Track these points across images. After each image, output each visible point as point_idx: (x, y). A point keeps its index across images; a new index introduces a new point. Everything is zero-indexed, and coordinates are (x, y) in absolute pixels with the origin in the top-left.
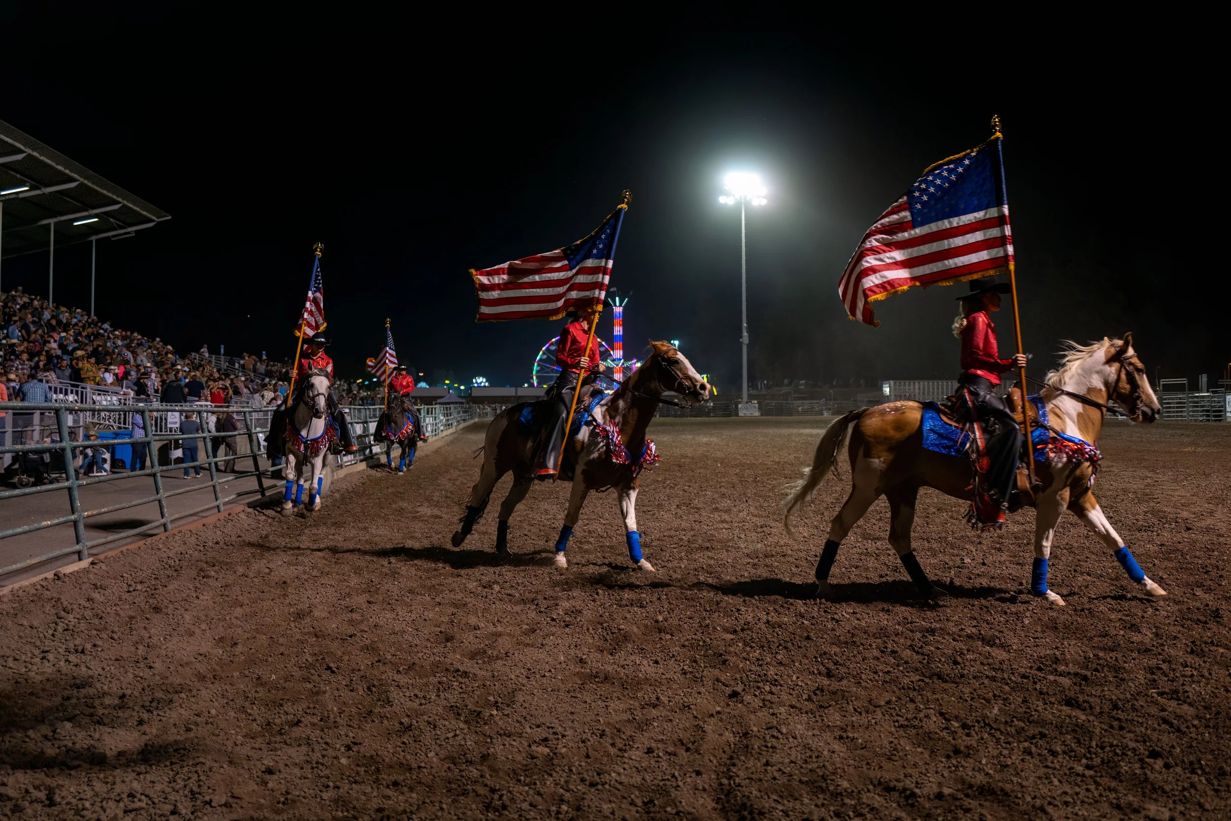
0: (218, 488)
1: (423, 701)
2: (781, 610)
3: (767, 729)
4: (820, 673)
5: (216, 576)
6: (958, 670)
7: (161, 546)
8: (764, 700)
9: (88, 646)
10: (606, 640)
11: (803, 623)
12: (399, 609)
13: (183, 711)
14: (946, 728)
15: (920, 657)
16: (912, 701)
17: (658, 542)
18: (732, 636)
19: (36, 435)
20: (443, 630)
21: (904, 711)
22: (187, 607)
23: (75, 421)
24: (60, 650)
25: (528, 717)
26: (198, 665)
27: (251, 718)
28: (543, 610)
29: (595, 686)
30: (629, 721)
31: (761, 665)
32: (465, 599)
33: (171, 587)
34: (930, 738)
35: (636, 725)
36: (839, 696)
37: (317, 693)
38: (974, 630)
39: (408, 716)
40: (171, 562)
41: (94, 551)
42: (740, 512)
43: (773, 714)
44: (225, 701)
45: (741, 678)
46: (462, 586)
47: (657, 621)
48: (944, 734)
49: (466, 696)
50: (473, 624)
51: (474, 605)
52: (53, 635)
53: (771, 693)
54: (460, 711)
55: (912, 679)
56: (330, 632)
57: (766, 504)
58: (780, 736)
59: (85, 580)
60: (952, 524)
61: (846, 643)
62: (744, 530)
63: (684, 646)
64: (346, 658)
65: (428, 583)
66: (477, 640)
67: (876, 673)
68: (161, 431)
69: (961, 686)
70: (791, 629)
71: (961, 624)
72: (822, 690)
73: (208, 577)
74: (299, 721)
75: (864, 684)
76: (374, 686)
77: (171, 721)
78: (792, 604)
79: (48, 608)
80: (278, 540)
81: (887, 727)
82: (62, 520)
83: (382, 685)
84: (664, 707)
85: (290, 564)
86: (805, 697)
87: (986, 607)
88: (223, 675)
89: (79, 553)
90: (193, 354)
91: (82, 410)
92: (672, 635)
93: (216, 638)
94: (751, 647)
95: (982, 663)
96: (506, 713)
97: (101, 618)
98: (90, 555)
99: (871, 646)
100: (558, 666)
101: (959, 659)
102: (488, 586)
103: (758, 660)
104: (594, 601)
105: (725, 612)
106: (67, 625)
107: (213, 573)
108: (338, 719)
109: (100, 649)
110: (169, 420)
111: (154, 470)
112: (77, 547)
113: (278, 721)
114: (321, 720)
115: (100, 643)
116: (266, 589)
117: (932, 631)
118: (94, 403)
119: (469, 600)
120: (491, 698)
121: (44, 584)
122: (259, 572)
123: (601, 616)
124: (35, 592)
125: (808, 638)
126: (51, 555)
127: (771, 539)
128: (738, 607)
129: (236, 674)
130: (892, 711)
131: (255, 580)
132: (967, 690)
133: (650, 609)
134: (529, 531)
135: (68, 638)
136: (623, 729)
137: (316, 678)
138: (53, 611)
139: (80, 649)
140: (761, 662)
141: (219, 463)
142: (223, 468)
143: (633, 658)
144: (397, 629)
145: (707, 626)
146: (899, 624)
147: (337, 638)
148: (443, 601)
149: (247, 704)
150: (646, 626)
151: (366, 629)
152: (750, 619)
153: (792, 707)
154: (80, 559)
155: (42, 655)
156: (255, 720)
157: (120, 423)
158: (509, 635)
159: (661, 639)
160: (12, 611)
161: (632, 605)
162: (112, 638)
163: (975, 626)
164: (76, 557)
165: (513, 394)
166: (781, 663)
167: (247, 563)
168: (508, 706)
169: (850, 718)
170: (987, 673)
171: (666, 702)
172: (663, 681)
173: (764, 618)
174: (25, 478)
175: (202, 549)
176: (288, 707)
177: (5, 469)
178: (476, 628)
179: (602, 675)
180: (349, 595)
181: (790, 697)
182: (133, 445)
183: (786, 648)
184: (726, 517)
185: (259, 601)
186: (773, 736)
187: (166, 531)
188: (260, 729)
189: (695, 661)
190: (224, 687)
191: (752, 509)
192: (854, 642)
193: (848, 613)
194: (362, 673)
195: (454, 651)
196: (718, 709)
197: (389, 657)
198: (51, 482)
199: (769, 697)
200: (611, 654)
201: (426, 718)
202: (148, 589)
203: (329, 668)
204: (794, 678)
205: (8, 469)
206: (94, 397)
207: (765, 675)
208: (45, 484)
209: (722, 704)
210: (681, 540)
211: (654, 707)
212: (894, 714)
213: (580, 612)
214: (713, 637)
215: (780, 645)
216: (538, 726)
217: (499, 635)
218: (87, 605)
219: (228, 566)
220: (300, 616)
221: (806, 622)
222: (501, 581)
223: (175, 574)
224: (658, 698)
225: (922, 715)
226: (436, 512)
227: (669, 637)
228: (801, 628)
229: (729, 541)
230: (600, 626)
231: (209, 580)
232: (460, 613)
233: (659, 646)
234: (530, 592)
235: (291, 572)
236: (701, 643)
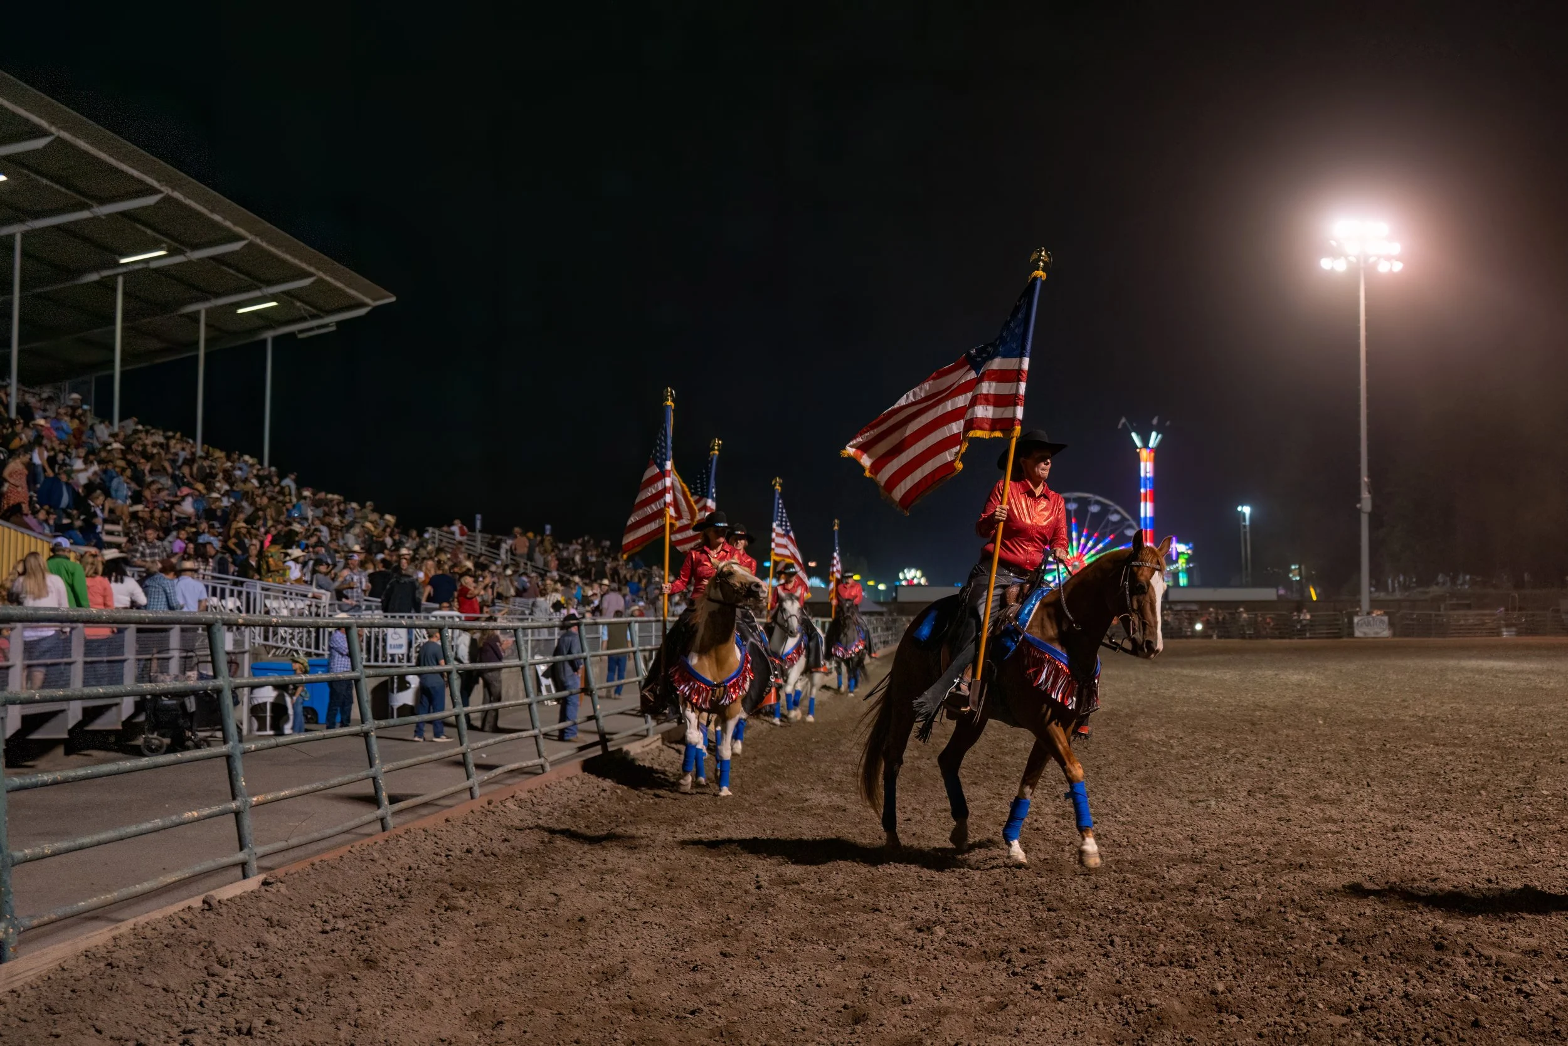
2: (1429, 975)
5: (467, 907)
7: (376, 855)
9: (259, 1023)
10: (1127, 1023)
11: (1467, 998)
12: (774, 967)
17: (1216, 855)
18: (1345, 1020)
19: (174, 666)
20: (849, 1003)
22: (419, 960)
23: (236, 643)
24: (213, 1029)
28: (1018, 970)
32: (886, 951)
33: (393, 925)
40: (393, 882)
41: (266, 863)
42: (1357, 803)
46: (882, 929)
47: (1214, 992)
50: (899, 993)
51: (901, 961)
52: (201, 1004)
56: (657, 1005)
57: (1402, 790)
59: (254, 912)
61: (1543, 1033)
62: (1364, 835)
63: (1261, 1035)
65: (824, 922)
66: (908, 1022)
68: (376, 660)
70: (1447, 1007)
73: (455, 908)
78: (1448, 965)
79: (193, 957)
82: (216, 809)
85: (590, 888)
89: (243, 865)
90: (430, 529)
91: (247, 625)
92: (1240, 1017)
93: (468, 1012)
94: (1377, 1039)
97: (279, 976)
98: (262, 869)
102: (925, 928)
104: (1106, 955)
105: (1333, 978)
106: (224, 987)
107: (462, 903)
109: (277, 1029)
110: (390, 641)
111: (365, 727)
112: (240, 856)
115: (277, 1018)
116: (551, 930)
118: (267, 612)
119: (893, 952)
121: (187, 917)
122: (539, 902)
123: (1118, 982)
124: (172, 930)
125: (1476, 1024)
126: (198, 869)
127: (1410, 852)
128: (1354, 969)
131: (533, 914)
133: (1203, 970)
135: (225, 1009)
138: (201, 963)
139: (245, 1027)
141: (472, 716)
142: (478, 724)
144: (771, 1001)
145: (1301, 1001)
147: (670, 1015)
148: (848, 954)
150: (1196, 1000)
151: (718, 1001)
152: (1375, 990)
154: (245, 876)
155: (183, 1037)
157: (309, 646)
158: (962, 1013)
159: (1221, 1022)
160: (134, 962)
161: (1171, 963)
162: (296, 1010)
164: (238, 872)
167: (519, 886)
173: (1400, 988)
174: (155, 738)
175: (444, 861)
177: (124, 723)
178: (906, 1000)
180: (690, 941)
182: (331, 683)
184: (1333, 812)
185: (540, 951)
187: (384, 829)
191: (1378, 798)
192: (1557, 1032)
193: (1546, 982)
198: (198, 746)
202: (356, 928)
205: (128, 723)
206: (268, 602)
208: (188, 749)
210: (1257, 851)
213: (1082, 975)
214: (1311, 1020)
215: (1427, 1035)
217: (946, 1012)
218: (256, 953)
219: (486, 889)
220: (607, 976)
221: (1472, 996)
222: (948, 920)
223: (399, 903)
226: (837, 799)
227: (1234, 1019)
228: (1463, 1006)
229: (1338, 854)
230: (1117, 999)
231: (457, 914)
232: (878, 974)
233: (1217, 1035)
234: (997, 939)
235: (594, 901)
236: (1291, 1031)
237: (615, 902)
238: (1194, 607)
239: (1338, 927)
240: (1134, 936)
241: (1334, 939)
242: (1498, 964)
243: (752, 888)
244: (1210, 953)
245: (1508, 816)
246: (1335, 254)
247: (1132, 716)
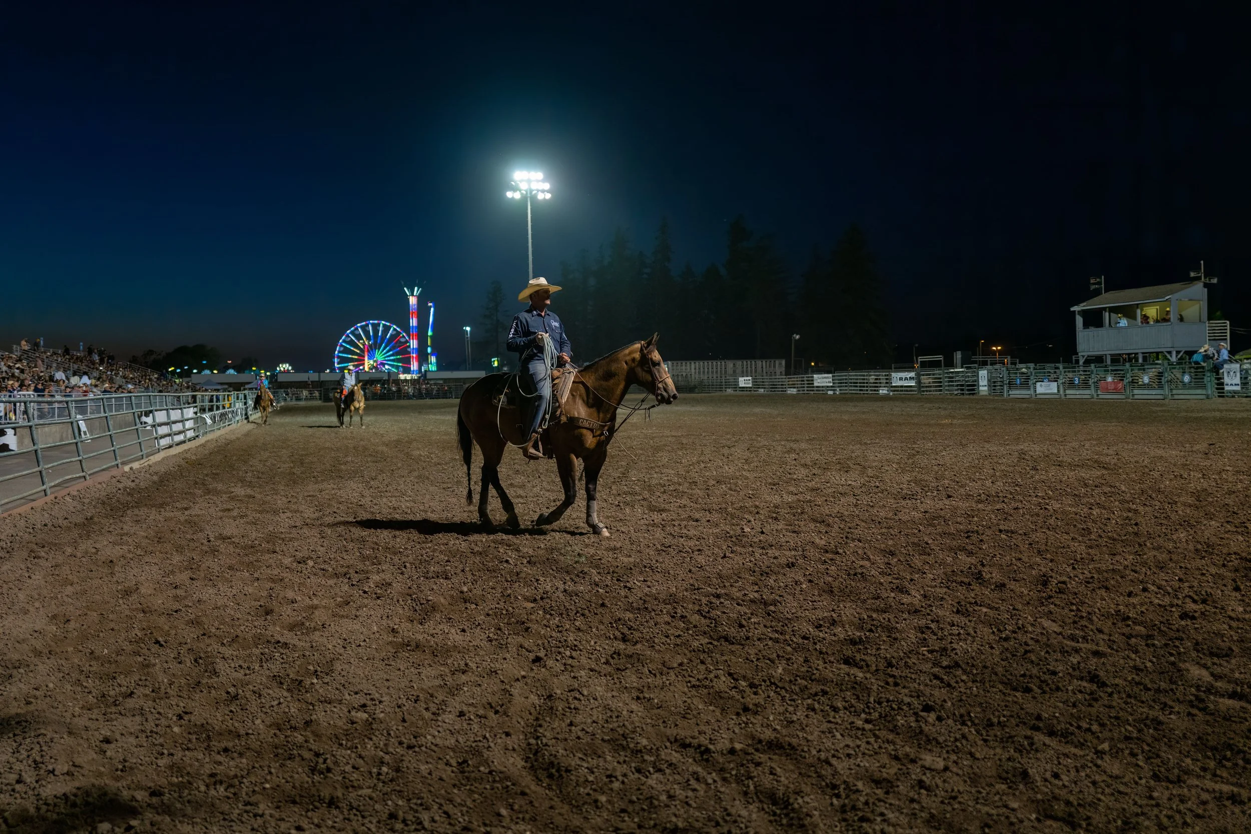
0: (44, 473)
1: (248, 672)
2: (577, 579)
3: (570, 691)
4: (615, 638)
5: (46, 556)
6: (743, 633)
8: (565, 664)
10: (416, 610)
11: (597, 591)
12: (220, 585)
13: (22, 686)
14: (735, 687)
15: (708, 621)
16: (702, 662)
18: (532, 605)
20: (262, 604)
21: (695, 672)
22: (20, 587)
25: (347, 685)
26: (33, 642)
27: (86, 690)
28: (354, 583)
29: (407, 655)
30: (441, 686)
31: (561, 632)
32: (282, 574)
34: (721, 697)
35: (448, 690)
36: (635, 659)
37: (148, 666)
38: (756, 595)
39: (234, 686)
43: (574, 677)
44: (61, 675)
45: (543, 644)
46: (278, 562)
47: (462, 592)
48: (733, 693)
49: (287, 666)
50: (290, 598)
51: (290, 580)
53: (572, 657)
54: (283, 681)
55: (702, 642)
56: (156, 608)
58: (582, 698)
60: (731, 495)
61: (639, 609)
62: (538, 504)
63: (488, 615)
64: (173, 632)
65: (246, 559)
66: (295, 613)
67: (667, 637)
69: (747, 648)
70: (587, 597)
71: (744, 589)
72: (619, 655)
73: (39, 557)
74: (132, 693)
75: (657, 647)
76: (200, 658)
77: (12, 695)
80: (102, 521)
81: (681, 688)
83: (208, 657)
84: (473, 673)
85: (114, 544)
86: (603, 660)
87: (767, 573)
88: (58, 650)
92: (477, 605)
93: (50, 615)
94: (551, 615)
95: (765, 626)
96: (326, 681)
99: (661, 611)
100: (372, 636)
101: (744, 622)
102: (302, 561)
103: (558, 626)
104: (402, 573)
105: (525, 582)
107: (43, 554)
108: (168, 690)
113: (112, 693)
114: (153, 691)
116: (94, 568)
117: (718, 596)
119: (286, 575)
120: (311, 668)
122: (87, 553)
123: (409, 588)
125: (603, 605)
128: (537, 577)
129: (70, 649)
130: (684, 672)
131: (84, 559)
132: (752, 651)
133: (455, 580)
134: (338, 508)
136: (436, 694)
137: (145, 651)
140: (560, 629)
143: (441, 627)
144: (219, 604)
145: (509, 596)
146: (686, 590)
147: (163, 613)
148: (261, 577)
149: (82, 678)
150: (452, 597)
151: (190, 604)
152: (548, 588)
153: (592, 670)
156: (90, 692)
158: (325, 607)
159: (466, 608)
161: (438, 577)
163: (757, 591)
165: (317, 379)
166: (579, 629)
167: (75, 544)
168: (327, 674)
169: (646, 680)
170: (770, 635)
171: (474, 668)
172: (471, 648)
173: (561, 587)
175: (31, 531)
176: (121, 679)
178: (293, 601)
179: (413, 644)
180: (172, 572)
181: (589, 661)
183: (583, 615)
184: (520, 492)
185: (88, 580)
186: (575, 698)
188: (95, 701)
189: (500, 629)
190: (60, 662)
192: (646, 608)
193: (639, 581)
194: (189, 646)
195: (274, 624)
196: (523, 673)
197: (213, 630)
199: (570, 661)
200: (421, 624)
201: (251, 687)
203: (157, 642)
204: (592, 643)
207: (565, 641)
209: (527, 668)
211: (463, 673)
212: (686, 675)
213: (390, 584)
214: (515, 606)
215: (578, 612)
216: (356, 693)
217: (315, 607)
219: (56, 546)
220: (127, 593)
221: (600, 590)
222: (314, 557)
223: (7, 555)
224: (466, 665)
225: (712, 676)
226: (249, 491)
227: (473, 606)
228: (596, 596)
229: (525, 515)
230: (409, 598)
231: (40, 560)
232: (278, 587)
233: (465, 615)
234: (342, 566)
235: (117, 551)
236: (504, 612)
237: (129, 551)
238: (441, 382)
239: (526, 555)
240: (417, 562)
241: (525, 561)
242: (613, 572)
243: (205, 542)
244: (458, 571)
245: (614, 492)
246: (515, 189)
247: (410, 442)
